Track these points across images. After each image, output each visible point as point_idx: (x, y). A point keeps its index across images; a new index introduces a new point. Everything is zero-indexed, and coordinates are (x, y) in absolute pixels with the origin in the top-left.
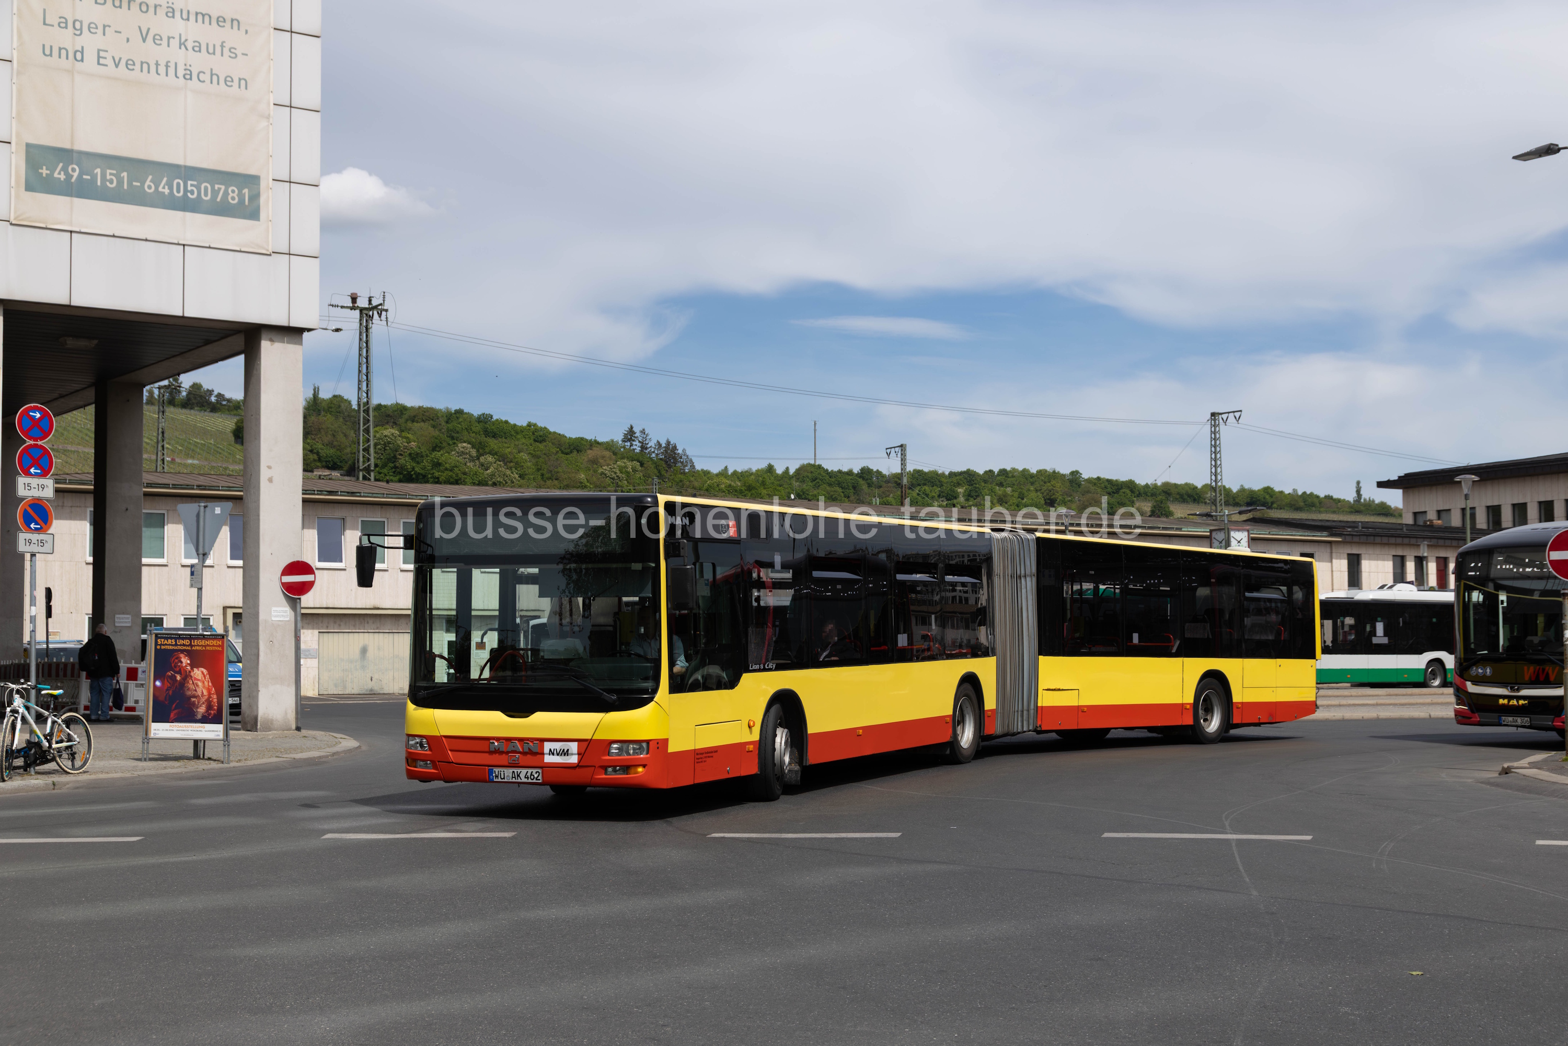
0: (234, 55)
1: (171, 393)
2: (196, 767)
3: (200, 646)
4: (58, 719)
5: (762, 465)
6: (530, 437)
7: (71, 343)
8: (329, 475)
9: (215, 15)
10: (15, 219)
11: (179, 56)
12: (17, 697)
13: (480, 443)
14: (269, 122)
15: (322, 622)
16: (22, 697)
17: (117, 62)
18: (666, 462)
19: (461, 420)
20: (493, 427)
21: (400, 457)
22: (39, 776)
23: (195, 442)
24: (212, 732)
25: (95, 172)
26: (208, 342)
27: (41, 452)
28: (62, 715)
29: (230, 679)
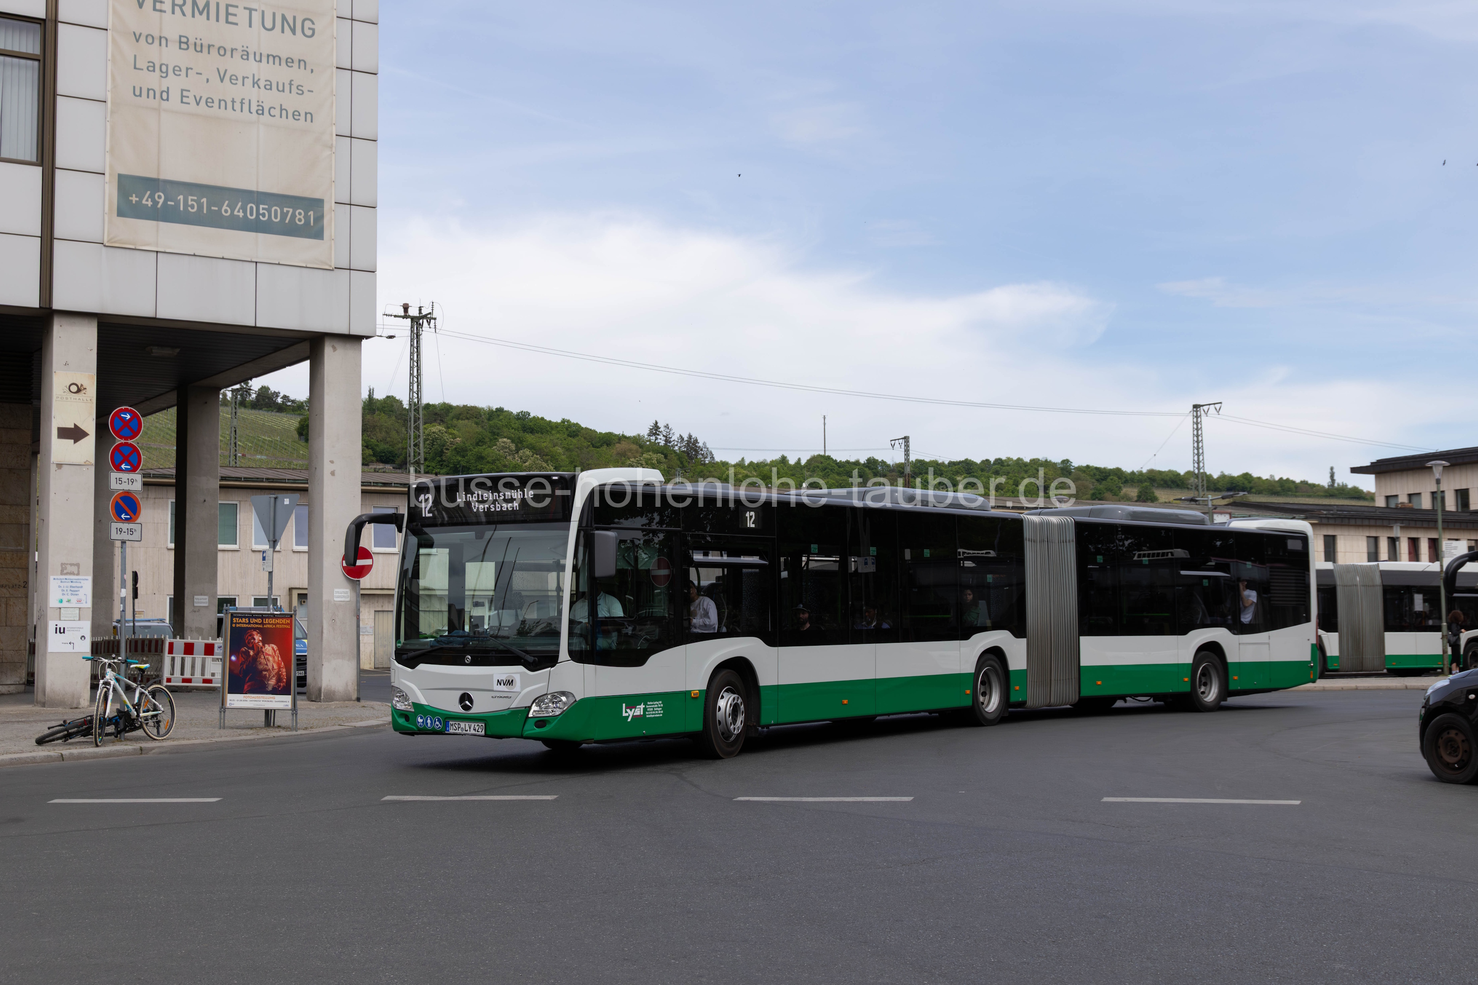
0: (301, 92)
1: (242, 395)
2: (267, 734)
3: (272, 624)
4: (145, 690)
5: (776, 456)
6: (564, 433)
7: (156, 351)
8: (383, 468)
9: (284, 57)
10: (108, 242)
11: (253, 94)
12: (109, 670)
13: (519, 438)
14: (331, 151)
15: (377, 602)
16: (113, 670)
17: (198, 100)
18: (688, 454)
19: (501, 417)
20: (530, 424)
21: (446, 451)
22: (128, 743)
23: (264, 439)
24: (281, 702)
25: (179, 198)
26: (277, 349)
27: (131, 449)
28: (148, 687)
29: (297, 654)
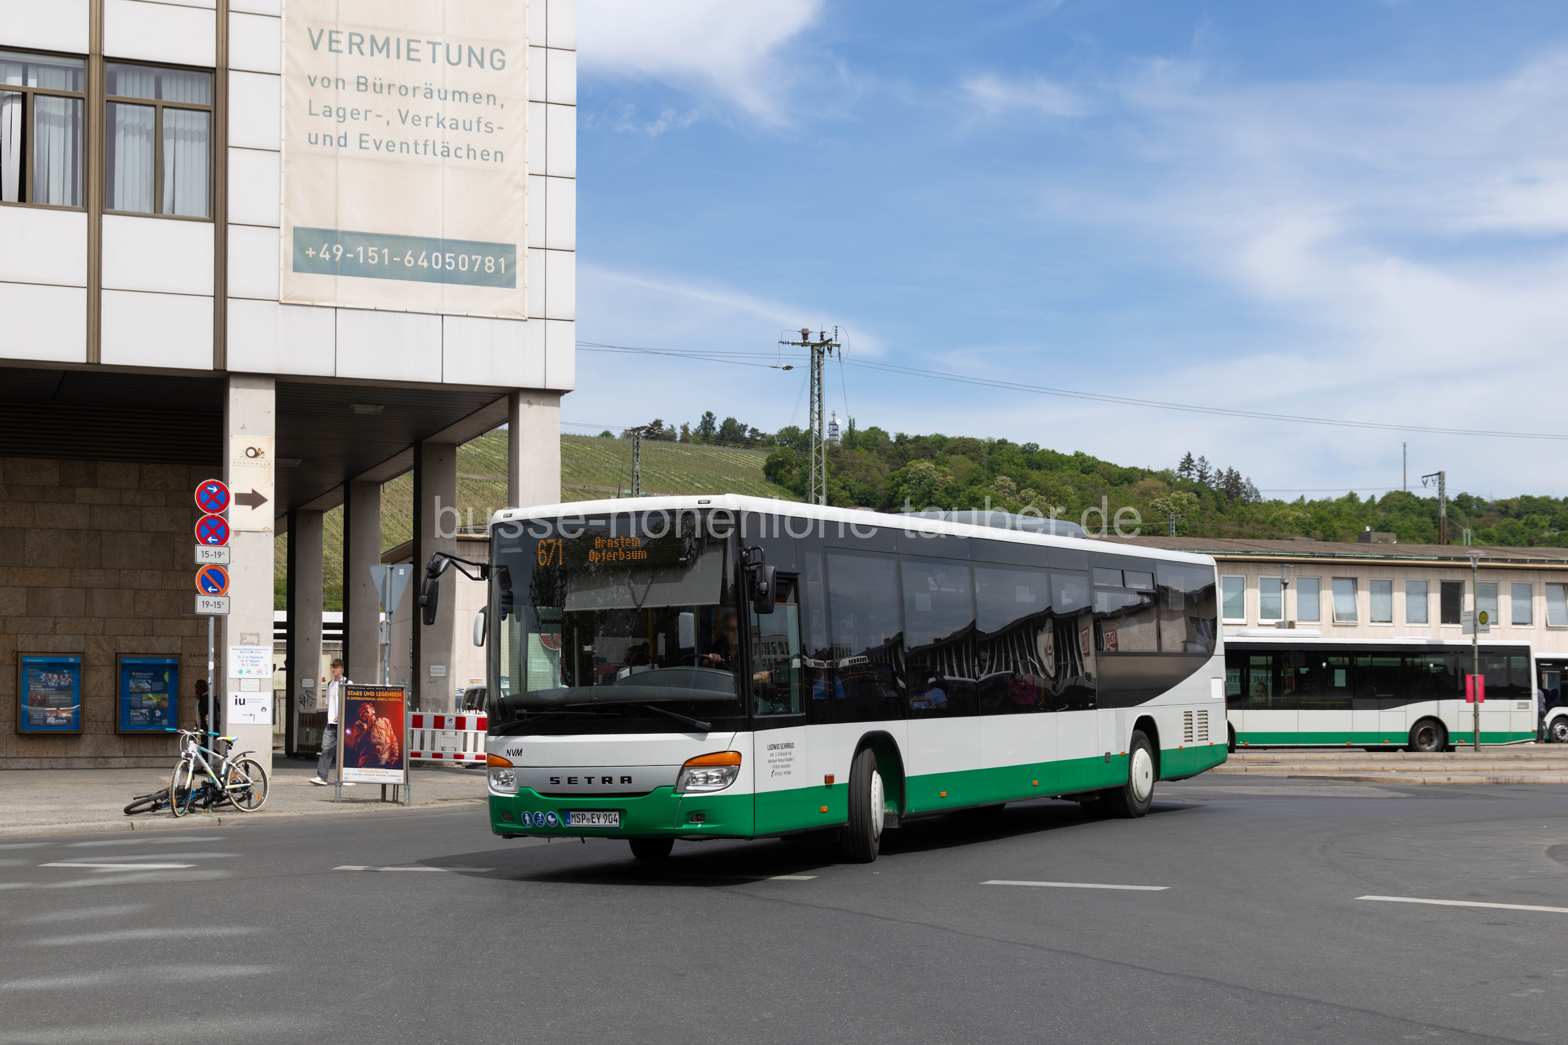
3: (384, 697)
6: (1076, 468)
13: (1022, 476)
18: (1228, 492)
19: (1003, 451)
20: (1038, 458)
21: (933, 492)
23: (726, 480)
